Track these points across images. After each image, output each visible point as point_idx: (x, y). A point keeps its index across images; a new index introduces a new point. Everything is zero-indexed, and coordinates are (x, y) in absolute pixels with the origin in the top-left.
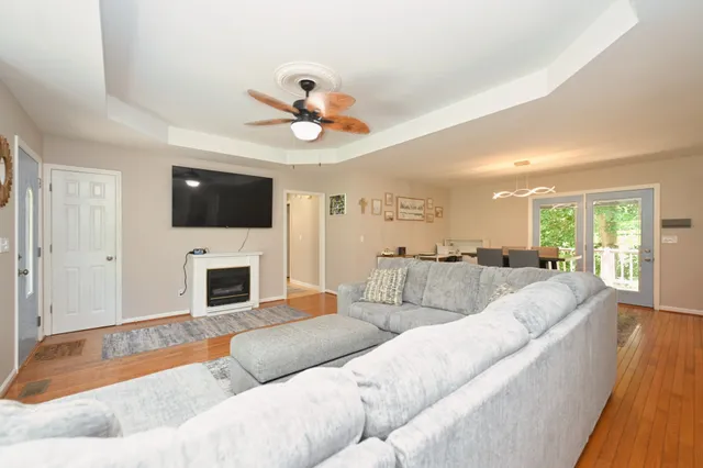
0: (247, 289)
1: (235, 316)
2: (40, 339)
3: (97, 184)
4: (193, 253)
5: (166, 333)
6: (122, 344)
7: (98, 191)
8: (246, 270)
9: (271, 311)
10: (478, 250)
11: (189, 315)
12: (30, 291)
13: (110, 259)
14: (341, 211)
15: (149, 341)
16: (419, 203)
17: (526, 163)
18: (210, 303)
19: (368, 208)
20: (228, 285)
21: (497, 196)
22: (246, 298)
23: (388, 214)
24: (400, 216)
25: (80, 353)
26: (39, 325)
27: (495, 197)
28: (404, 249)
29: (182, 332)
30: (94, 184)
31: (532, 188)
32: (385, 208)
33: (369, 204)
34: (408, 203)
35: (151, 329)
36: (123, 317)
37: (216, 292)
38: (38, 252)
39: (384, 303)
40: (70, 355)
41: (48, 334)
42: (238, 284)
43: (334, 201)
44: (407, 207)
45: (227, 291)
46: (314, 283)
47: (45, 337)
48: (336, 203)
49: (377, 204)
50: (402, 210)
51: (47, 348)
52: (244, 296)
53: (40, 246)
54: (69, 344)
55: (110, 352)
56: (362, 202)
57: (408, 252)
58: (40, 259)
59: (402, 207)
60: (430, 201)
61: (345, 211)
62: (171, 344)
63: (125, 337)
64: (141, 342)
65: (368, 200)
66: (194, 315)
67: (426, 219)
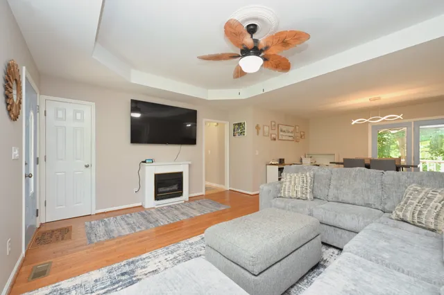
0: (181, 188)
1: (175, 207)
2: (38, 226)
3: (79, 112)
4: (145, 162)
5: (131, 220)
6: (100, 230)
7: (79, 116)
8: (180, 174)
9: (199, 203)
10: (344, 159)
11: (141, 206)
12: (32, 190)
13: (87, 166)
14: (242, 133)
15: (120, 228)
16: (291, 129)
17: (379, 98)
18: (157, 198)
19: (261, 131)
20: (168, 185)
21: (354, 122)
22: (180, 194)
23: (273, 136)
24: (280, 138)
25: (70, 238)
26: (37, 216)
27: (353, 123)
28: (283, 160)
29: (142, 220)
30: (76, 112)
31: (383, 117)
32: (271, 132)
33: (262, 128)
34: (284, 128)
35: (118, 217)
36: (97, 209)
37: (161, 190)
38: (37, 161)
39: (299, 199)
40: (62, 239)
41: (44, 222)
42: (175, 184)
43: (237, 126)
44: (284, 131)
45: (168, 189)
46: (220, 184)
47: (41, 224)
48: (239, 128)
49: (266, 129)
50: (281, 133)
51: (44, 234)
52: (179, 192)
53: (38, 156)
54: (60, 230)
55: (93, 238)
56: (257, 127)
57: (286, 162)
58: (38, 166)
59: (281, 131)
60: (297, 127)
61: (246, 133)
62: (138, 230)
63: (101, 224)
64: (114, 228)
65: (261, 126)
66: (146, 207)
67: (295, 140)
